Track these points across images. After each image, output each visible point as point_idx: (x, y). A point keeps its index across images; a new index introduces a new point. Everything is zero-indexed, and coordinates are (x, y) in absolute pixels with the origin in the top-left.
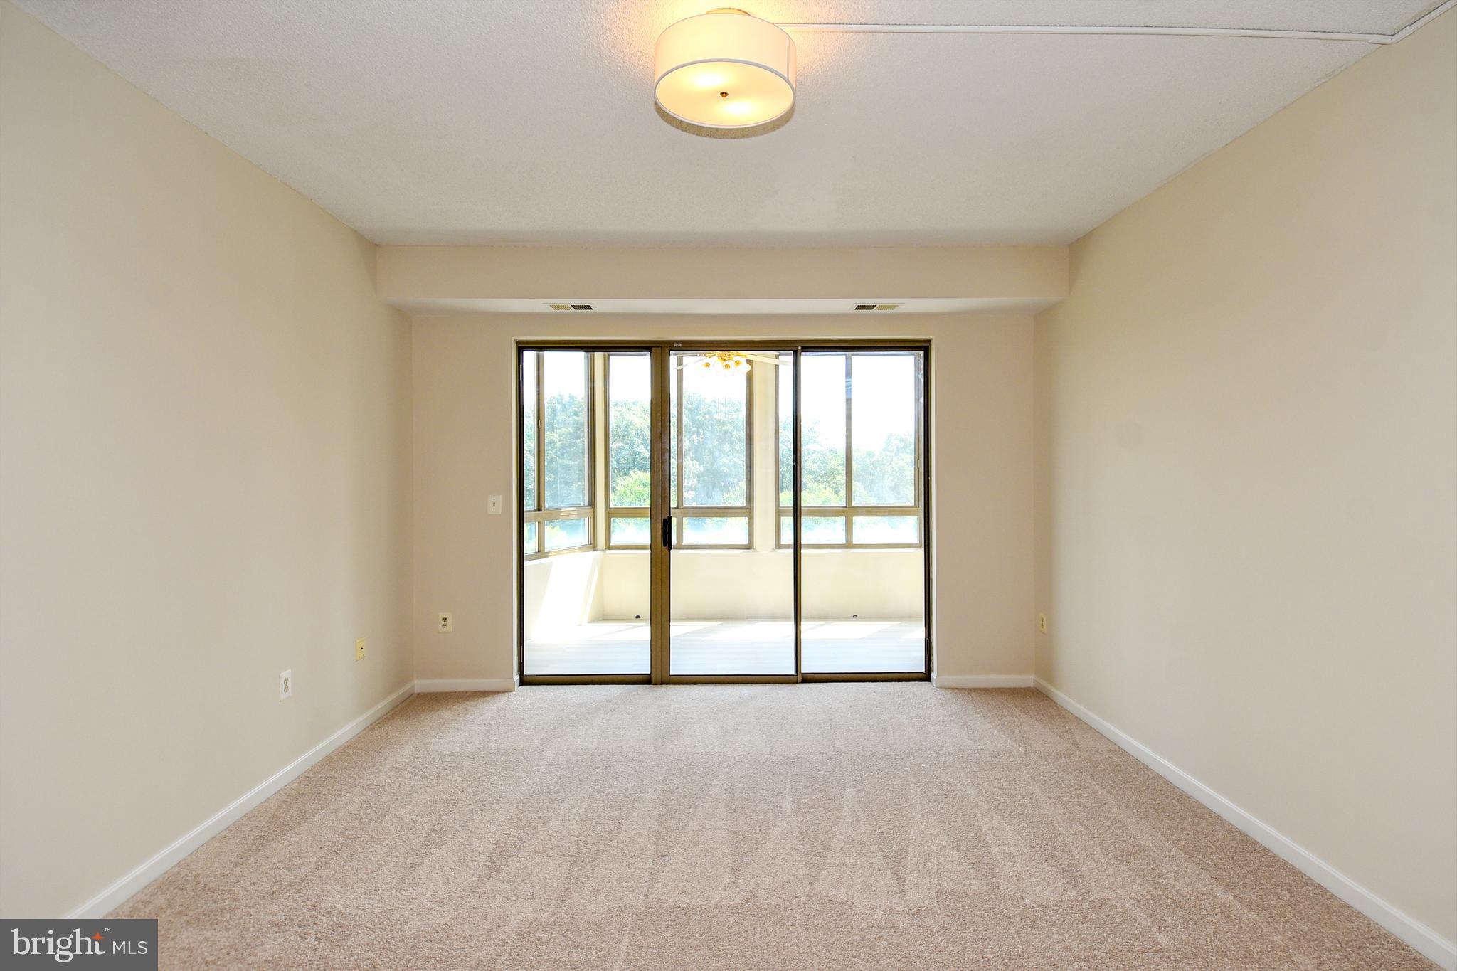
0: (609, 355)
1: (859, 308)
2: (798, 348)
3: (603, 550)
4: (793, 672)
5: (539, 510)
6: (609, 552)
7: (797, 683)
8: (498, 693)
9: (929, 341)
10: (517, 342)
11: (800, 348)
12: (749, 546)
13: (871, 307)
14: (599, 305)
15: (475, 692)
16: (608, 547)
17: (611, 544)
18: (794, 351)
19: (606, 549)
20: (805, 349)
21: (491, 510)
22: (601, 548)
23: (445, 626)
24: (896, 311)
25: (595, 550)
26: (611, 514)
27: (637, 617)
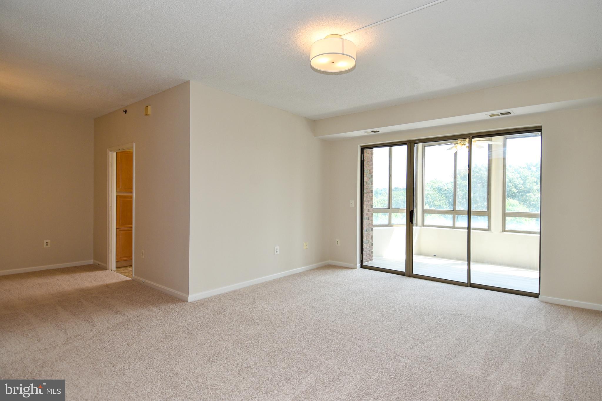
1: (491, 116)
3: (421, 226)
4: (467, 282)
5: (389, 208)
6: (423, 227)
7: (468, 287)
9: (541, 127)
10: (361, 146)
11: (471, 137)
12: (488, 230)
13: (497, 115)
14: (382, 130)
15: (345, 267)
16: (423, 225)
17: (425, 224)
18: (469, 139)
19: (422, 226)
20: (474, 137)
21: (351, 205)
23: (337, 244)
24: (512, 114)
25: (417, 226)
26: (424, 212)
27: (435, 255)
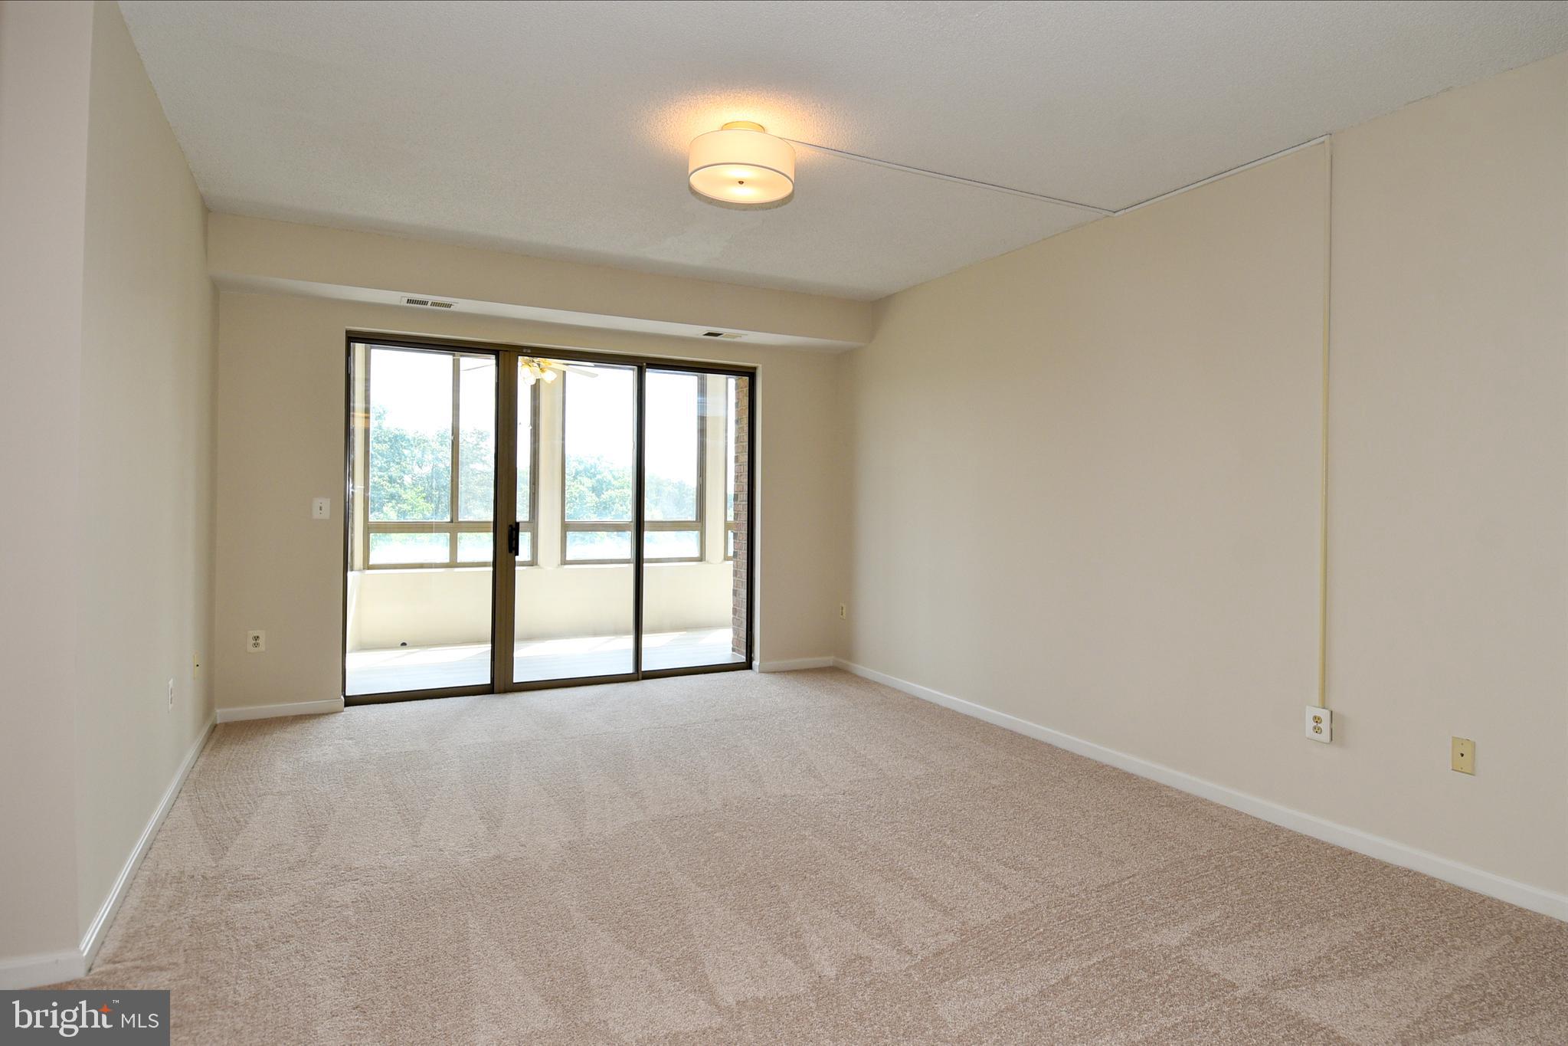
0: (372, 348)
2: (642, 365)
3: (360, 570)
4: (638, 671)
6: (365, 572)
7: (638, 679)
8: (327, 714)
10: (348, 332)
11: (645, 364)
14: (460, 305)
15: (296, 716)
16: (367, 566)
17: (370, 563)
18: (638, 366)
19: (364, 569)
20: (651, 366)
21: (316, 514)
22: (358, 569)
23: (256, 645)
25: (352, 570)
26: (369, 528)
27: (404, 644)
